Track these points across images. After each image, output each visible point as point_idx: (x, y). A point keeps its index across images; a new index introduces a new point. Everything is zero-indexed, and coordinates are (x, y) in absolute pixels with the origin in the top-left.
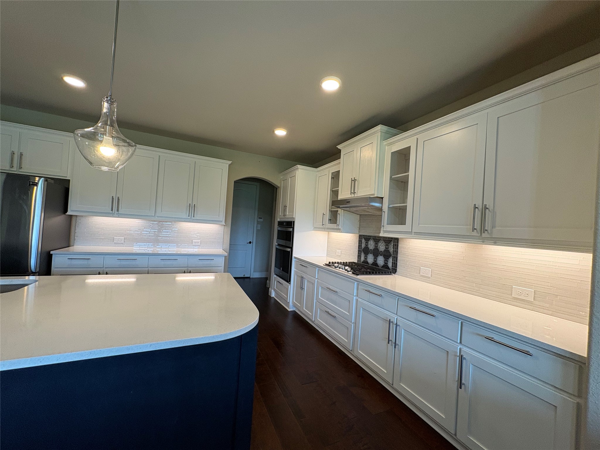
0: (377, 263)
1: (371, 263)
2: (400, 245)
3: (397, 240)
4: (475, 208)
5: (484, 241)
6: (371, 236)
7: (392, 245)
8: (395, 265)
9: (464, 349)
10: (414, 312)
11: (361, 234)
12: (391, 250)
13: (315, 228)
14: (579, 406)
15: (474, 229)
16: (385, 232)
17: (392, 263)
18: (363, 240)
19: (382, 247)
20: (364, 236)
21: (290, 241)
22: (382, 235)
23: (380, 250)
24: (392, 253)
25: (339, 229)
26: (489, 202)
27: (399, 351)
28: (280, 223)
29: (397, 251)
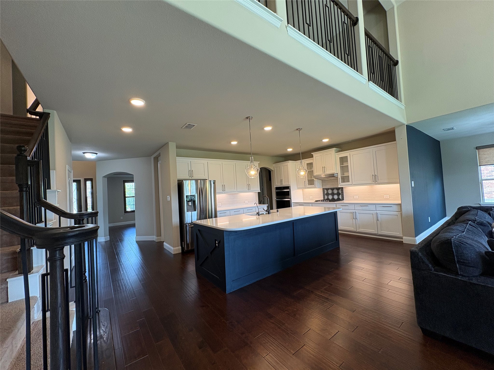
0: (334, 198)
1: (331, 199)
2: (344, 190)
3: (342, 188)
4: (373, 175)
5: (376, 184)
6: (329, 188)
7: (340, 190)
8: (343, 197)
9: (377, 211)
10: (361, 207)
11: (323, 188)
12: (340, 192)
13: (298, 188)
14: (401, 213)
15: (373, 181)
16: (340, 185)
17: (342, 197)
18: (325, 190)
19: (335, 192)
20: (325, 188)
21: (289, 195)
22: (339, 187)
23: (335, 193)
24: (341, 193)
25: (316, 187)
26: (376, 174)
27: (357, 220)
28: (277, 188)
29: (343, 192)
